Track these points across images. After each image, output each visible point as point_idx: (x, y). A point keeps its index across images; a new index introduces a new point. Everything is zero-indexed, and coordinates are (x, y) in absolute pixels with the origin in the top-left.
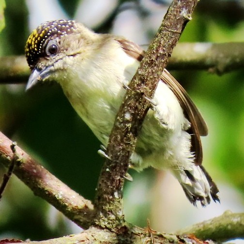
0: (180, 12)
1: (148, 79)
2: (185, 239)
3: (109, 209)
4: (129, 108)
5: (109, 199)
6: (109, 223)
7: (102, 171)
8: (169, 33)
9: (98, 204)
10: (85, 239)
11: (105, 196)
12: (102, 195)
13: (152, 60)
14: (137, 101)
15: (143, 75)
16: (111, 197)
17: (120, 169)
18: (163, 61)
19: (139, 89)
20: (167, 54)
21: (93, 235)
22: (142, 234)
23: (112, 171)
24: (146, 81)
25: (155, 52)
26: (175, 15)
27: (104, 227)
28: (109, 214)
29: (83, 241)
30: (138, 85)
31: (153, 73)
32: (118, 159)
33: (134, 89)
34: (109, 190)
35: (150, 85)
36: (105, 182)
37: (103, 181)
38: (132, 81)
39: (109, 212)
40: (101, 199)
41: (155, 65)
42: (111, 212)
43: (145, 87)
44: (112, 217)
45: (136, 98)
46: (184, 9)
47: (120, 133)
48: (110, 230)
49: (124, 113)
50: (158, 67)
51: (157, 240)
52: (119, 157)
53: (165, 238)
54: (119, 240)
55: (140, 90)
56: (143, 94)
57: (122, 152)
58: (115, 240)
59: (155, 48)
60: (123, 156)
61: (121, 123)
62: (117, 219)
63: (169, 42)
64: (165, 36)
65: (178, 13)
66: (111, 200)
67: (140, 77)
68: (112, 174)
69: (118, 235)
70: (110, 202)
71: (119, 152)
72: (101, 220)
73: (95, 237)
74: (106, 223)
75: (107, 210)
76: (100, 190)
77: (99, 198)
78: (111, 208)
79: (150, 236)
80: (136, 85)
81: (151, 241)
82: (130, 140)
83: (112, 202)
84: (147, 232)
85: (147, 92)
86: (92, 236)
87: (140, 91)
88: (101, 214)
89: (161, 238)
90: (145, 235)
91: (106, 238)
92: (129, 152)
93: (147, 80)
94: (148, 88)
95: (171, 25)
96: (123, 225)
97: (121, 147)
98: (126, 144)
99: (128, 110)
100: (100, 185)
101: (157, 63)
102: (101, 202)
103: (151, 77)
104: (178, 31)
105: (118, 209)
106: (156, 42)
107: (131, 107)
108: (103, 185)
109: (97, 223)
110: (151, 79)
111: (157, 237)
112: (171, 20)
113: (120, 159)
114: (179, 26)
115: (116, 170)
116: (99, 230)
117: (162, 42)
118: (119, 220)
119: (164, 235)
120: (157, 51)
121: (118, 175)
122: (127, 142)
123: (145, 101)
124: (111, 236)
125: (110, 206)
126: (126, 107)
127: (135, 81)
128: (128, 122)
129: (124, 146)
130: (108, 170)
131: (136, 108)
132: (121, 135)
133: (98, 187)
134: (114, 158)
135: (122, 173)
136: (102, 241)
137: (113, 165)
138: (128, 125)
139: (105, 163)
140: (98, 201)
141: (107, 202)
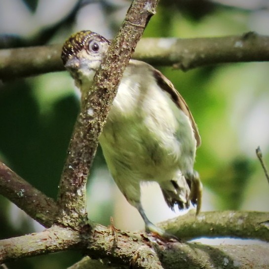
0: (144, 6)
1: (112, 74)
2: (149, 238)
3: (71, 206)
4: (92, 104)
5: (72, 197)
6: (71, 222)
7: (64, 168)
8: (133, 27)
9: (60, 202)
10: (47, 237)
11: (68, 193)
12: (65, 192)
13: (116, 55)
14: (100, 97)
15: (106, 71)
16: (74, 195)
17: (83, 166)
18: (126, 56)
19: (102, 85)
20: (130, 49)
21: (56, 233)
22: (105, 232)
23: (75, 168)
24: (109, 77)
25: (118, 46)
26: (138, 9)
27: (67, 225)
28: (72, 212)
29: (46, 239)
30: (101, 81)
31: (116, 68)
32: (80, 156)
33: (97, 84)
34: (72, 187)
35: (114, 81)
36: (68, 180)
37: (66, 178)
38: (94, 77)
39: (72, 209)
40: (64, 197)
41: (119, 60)
42: (74, 210)
43: (108, 82)
44: (75, 215)
45: (99, 94)
46: (148, 3)
47: (83, 129)
48: (73, 228)
49: (87, 109)
50: (122, 62)
51: (120, 238)
52: (81, 154)
53: (129, 236)
54: (82, 238)
55: (103, 85)
56: (106, 89)
57: (86, 149)
58: (78, 238)
59: (118, 42)
60: (86, 153)
61: (84, 119)
62: (80, 217)
63: (132, 36)
64: (128, 30)
65: (142, 7)
66: (74, 198)
67: (103, 72)
68: (75, 171)
69: (81, 233)
70: (73, 199)
71: (82, 148)
72: (64, 219)
73: (57, 236)
74: (69, 221)
75: (70, 208)
76: (63, 187)
77: (62, 196)
78: (74, 206)
79: (113, 235)
80: (99, 81)
81: (115, 240)
82: (93, 137)
83: (74, 200)
84: (111, 231)
85: (110, 87)
86: (55, 234)
87: (103, 87)
88: (63, 212)
89: (125, 237)
90: (109, 234)
91: (69, 236)
92: (92, 149)
93: (110, 75)
94: (111, 83)
95: (135, 19)
96: (86, 223)
97: (84, 144)
98: (89, 141)
99: (91, 106)
100: (63, 182)
101: (120, 58)
102: (64, 200)
103: (115, 72)
104: (142, 26)
105: (81, 207)
106: (119, 36)
107: (94, 103)
108: (66, 182)
109: (59, 221)
110: (114, 74)
111: (121, 235)
112: (134, 14)
113: (83, 156)
114: (142, 20)
115: (79, 168)
116: (61, 228)
117: (125, 37)
118: (82, 218)
119: (127, 234)
120: (120, 45)
121: (81, 172)
122: (90, 139)
123: (108, 97)
124: (74, 235)
125: (73, 204)
126: (89, 103)
127: (98, 76)
128: (91, 118)
129: (87, 142)
130: (70, 167)
131: (99, 104)
132: (83, 132)
133: (61, 185)
134: (77, 155)
135: (86, 170)
136: (65, 239)
137: (76, 161)
138: (90, 121)
139: (68, 160)
140: (60, 199)
141: (70, 199)
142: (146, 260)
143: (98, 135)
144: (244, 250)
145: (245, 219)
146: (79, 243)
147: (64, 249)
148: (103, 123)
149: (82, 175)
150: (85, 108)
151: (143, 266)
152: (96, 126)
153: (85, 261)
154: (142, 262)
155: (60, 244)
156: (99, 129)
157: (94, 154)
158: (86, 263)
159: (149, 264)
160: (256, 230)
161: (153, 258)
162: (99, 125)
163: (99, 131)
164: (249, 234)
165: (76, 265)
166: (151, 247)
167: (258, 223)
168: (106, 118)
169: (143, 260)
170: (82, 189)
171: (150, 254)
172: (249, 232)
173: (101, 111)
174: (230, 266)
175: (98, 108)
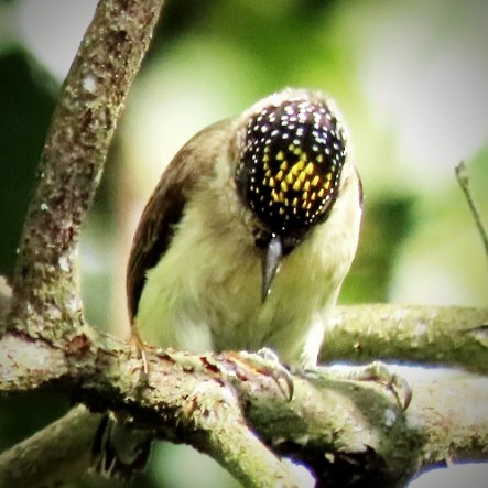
2: (219, 366)
3: (46, 295)
4: (93, 67)
5: (47, 273)
6: (47, 328)
7: (30, 210)
9: (21, 285)
11: (39, 266)
12: (32, 264)
14: (110, 50)
16: (52, 269)
17: (72, 205)
19: (115, 23)
21: (11, 354)
22: (122, 352)
23: (54, 208)
24: (132, 5)
27: (36, 336)
28: (46, 308)
30: (114, 14)
32: (67, 182)
33: (105, 22)
34: (48, 253)
35: (141, 14)
36: (39, 235)
37: (33, 232)
38: (99, 5)
39: (47, 301)
40: (31, 273)
42: (53, 302)
43: (129, 18)
44: (55, 314)
45: (108, 43)
47: (72, 123)
48: (49, 343)
49: (83, 76)
51: (156, 366)
52: (70, 177)
53: (174, 362)
54: (69, 366)
55: (119, 23)
56: (123, 33)
57: (78, 167)
58: (61, 366)
60: (79, 175)
61: (74, 100)
62: (66, 318)
66: (53, 276)
68: (54, 216)
69: (67, 355)
70: (49, 279)
71: (70, 165)
72: (29, 322)
73: (15, 360)
74: (41, 328)
75: (44, 298)
76: (28, 252)
77: (25, 272)
78: (52, 293)
79: (140, 357)
80: (108, 15)
81: (143, 368)
82: (96, 139)
83: (52, 280)
84: (134, 349)
85: (133, 30)
86: (9, 357)
87: (119, 27)
88: (29, 307)
89: (164, 362)
90: (129, 355)
91: (42, 361)
92: (92, 166)
94: (135, 20)
96: (79, 333)
97: (74, 155)
98: (86, 148)
99: (91, 71)
100: (27, 241)
102: (29, 280)
105: (66, 296)
107: (97, 64)
108: (34, 242)
109: (20, 328)
111: (157, 359)
113: (72, 181)
115: (63, 208)
116: (24, 344)
118: (70, 321)
119: (170, 355)
121: (68, 219)
122: (87, 144)
123: (129, 52)
124: (52, 357)
125: (49, 289)
126: (85, 65)
127: (107, 5)
128: (91, 97)
129: (82, 152)
130: (44, 207)
131: (109, 67)
132: (74, 128)
133: (23, 246)
134: (58, 180)
135: (77, 214)
136: (32, 368)
137: (56, 194)
138: (90, 105)
139: (39, 192)
140: (21, 278)
141: (42, 279)
142: (212, 413)
143: (105, 135)
144: (431, 392)
145: (431, 323)
146: (63, 377)
147: (30, 391)
148: (118, 109)
149: (69, 224)
150: (78, 75)
151: (205, 427)
152: (103, 116)
153: (74, 419)
154: (202, 419)
155: (21, 378)
156: (109, 123)
157: (98, 179)
158: (76, 422)
159: (220, 423)
160: (456, 347)
161: (229, 409)
162: (108, 112)
163: (109, 128)
164: (440, 356)
165: (54, 428)
166: (222, 385)
167: (459, 332)
168: (124, 98)
169: (206, 413)
170: (71, 257)
171: (221, 402)
172: (440, 351)
173: (113, 81)
174: (399, 427)
175: (107, 75)
